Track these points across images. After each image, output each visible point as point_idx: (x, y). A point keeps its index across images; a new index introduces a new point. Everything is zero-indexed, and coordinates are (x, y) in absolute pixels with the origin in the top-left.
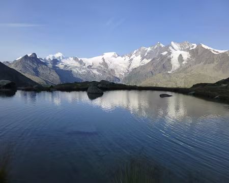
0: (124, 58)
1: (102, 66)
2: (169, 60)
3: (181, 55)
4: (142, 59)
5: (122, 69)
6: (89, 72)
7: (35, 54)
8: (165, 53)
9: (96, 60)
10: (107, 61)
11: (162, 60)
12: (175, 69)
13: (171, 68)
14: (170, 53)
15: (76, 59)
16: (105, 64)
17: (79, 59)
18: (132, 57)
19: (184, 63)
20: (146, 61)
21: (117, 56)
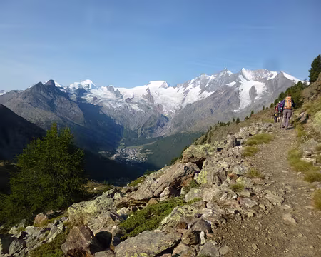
0: (177, 89)
1: (146, 100)
2: (237, 93)
3: (253, 87)
4: (202, 91)
5: (173, 104)
6: (126, 107)
7: (52, 81)
8: (232, 84)
9: (138, 91)
10: (152, 93)
11: (227, 94)
12: (245, 106)
13: (239, 105)
14: (238, 84)
15: (110, 89)
16: (150, 96)
17: (115, 89)
18: (187, 88)
19: (256, 98)
20: (207, 94)
21: (167, 86)
